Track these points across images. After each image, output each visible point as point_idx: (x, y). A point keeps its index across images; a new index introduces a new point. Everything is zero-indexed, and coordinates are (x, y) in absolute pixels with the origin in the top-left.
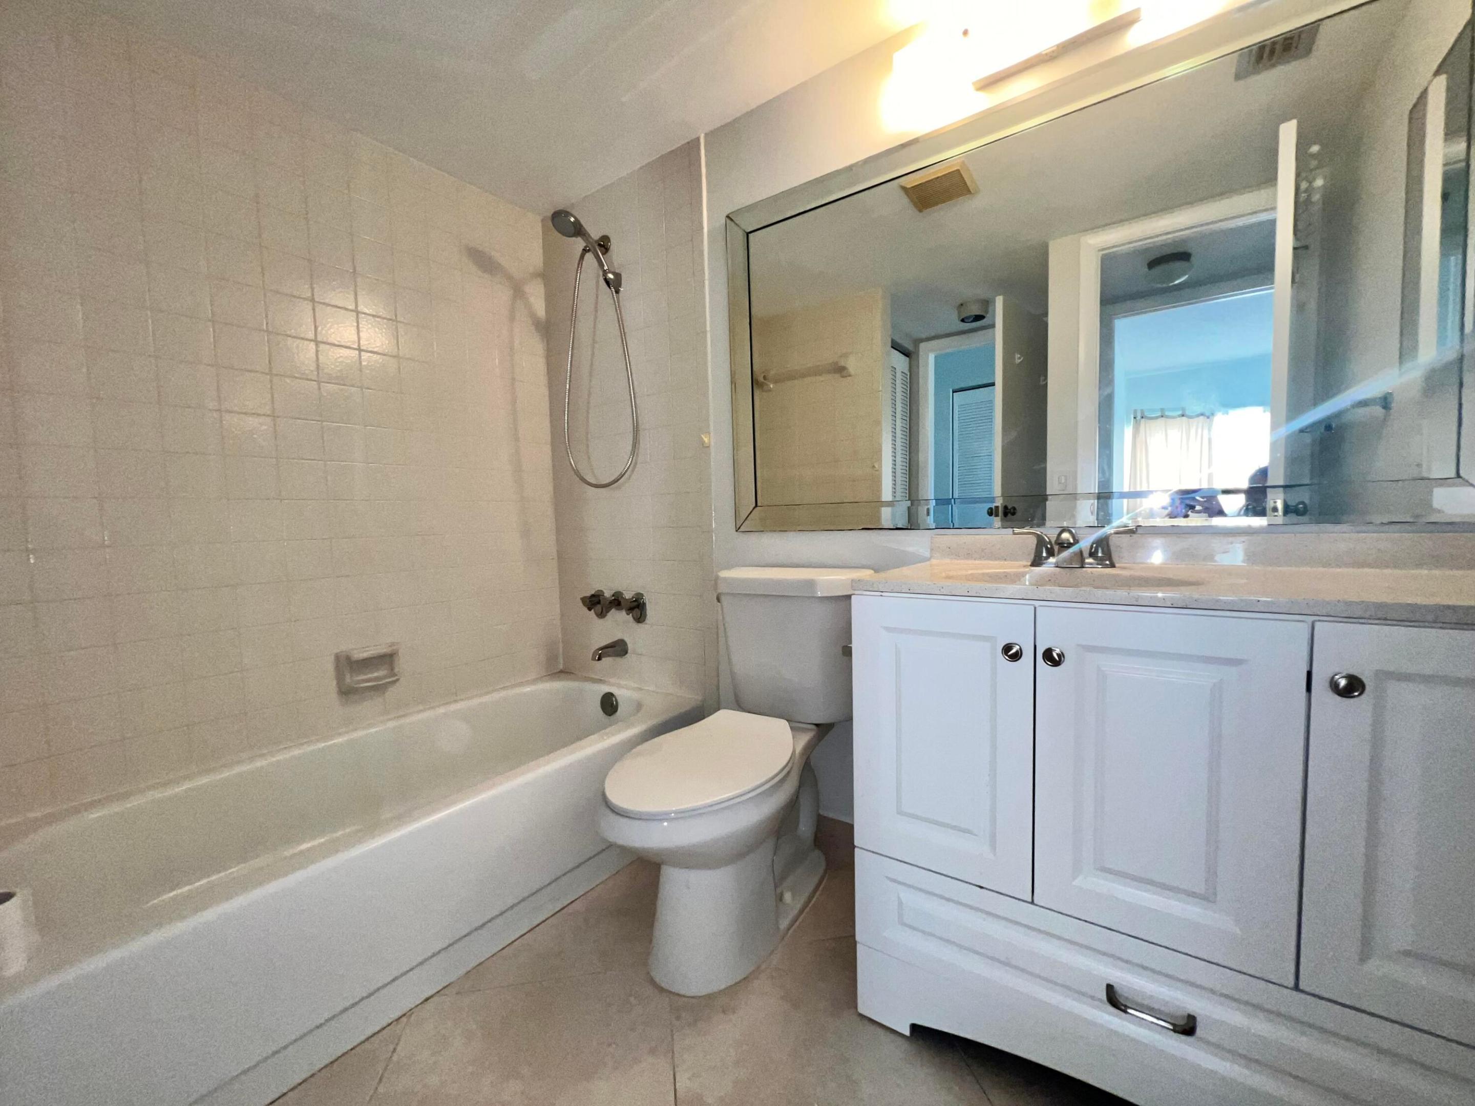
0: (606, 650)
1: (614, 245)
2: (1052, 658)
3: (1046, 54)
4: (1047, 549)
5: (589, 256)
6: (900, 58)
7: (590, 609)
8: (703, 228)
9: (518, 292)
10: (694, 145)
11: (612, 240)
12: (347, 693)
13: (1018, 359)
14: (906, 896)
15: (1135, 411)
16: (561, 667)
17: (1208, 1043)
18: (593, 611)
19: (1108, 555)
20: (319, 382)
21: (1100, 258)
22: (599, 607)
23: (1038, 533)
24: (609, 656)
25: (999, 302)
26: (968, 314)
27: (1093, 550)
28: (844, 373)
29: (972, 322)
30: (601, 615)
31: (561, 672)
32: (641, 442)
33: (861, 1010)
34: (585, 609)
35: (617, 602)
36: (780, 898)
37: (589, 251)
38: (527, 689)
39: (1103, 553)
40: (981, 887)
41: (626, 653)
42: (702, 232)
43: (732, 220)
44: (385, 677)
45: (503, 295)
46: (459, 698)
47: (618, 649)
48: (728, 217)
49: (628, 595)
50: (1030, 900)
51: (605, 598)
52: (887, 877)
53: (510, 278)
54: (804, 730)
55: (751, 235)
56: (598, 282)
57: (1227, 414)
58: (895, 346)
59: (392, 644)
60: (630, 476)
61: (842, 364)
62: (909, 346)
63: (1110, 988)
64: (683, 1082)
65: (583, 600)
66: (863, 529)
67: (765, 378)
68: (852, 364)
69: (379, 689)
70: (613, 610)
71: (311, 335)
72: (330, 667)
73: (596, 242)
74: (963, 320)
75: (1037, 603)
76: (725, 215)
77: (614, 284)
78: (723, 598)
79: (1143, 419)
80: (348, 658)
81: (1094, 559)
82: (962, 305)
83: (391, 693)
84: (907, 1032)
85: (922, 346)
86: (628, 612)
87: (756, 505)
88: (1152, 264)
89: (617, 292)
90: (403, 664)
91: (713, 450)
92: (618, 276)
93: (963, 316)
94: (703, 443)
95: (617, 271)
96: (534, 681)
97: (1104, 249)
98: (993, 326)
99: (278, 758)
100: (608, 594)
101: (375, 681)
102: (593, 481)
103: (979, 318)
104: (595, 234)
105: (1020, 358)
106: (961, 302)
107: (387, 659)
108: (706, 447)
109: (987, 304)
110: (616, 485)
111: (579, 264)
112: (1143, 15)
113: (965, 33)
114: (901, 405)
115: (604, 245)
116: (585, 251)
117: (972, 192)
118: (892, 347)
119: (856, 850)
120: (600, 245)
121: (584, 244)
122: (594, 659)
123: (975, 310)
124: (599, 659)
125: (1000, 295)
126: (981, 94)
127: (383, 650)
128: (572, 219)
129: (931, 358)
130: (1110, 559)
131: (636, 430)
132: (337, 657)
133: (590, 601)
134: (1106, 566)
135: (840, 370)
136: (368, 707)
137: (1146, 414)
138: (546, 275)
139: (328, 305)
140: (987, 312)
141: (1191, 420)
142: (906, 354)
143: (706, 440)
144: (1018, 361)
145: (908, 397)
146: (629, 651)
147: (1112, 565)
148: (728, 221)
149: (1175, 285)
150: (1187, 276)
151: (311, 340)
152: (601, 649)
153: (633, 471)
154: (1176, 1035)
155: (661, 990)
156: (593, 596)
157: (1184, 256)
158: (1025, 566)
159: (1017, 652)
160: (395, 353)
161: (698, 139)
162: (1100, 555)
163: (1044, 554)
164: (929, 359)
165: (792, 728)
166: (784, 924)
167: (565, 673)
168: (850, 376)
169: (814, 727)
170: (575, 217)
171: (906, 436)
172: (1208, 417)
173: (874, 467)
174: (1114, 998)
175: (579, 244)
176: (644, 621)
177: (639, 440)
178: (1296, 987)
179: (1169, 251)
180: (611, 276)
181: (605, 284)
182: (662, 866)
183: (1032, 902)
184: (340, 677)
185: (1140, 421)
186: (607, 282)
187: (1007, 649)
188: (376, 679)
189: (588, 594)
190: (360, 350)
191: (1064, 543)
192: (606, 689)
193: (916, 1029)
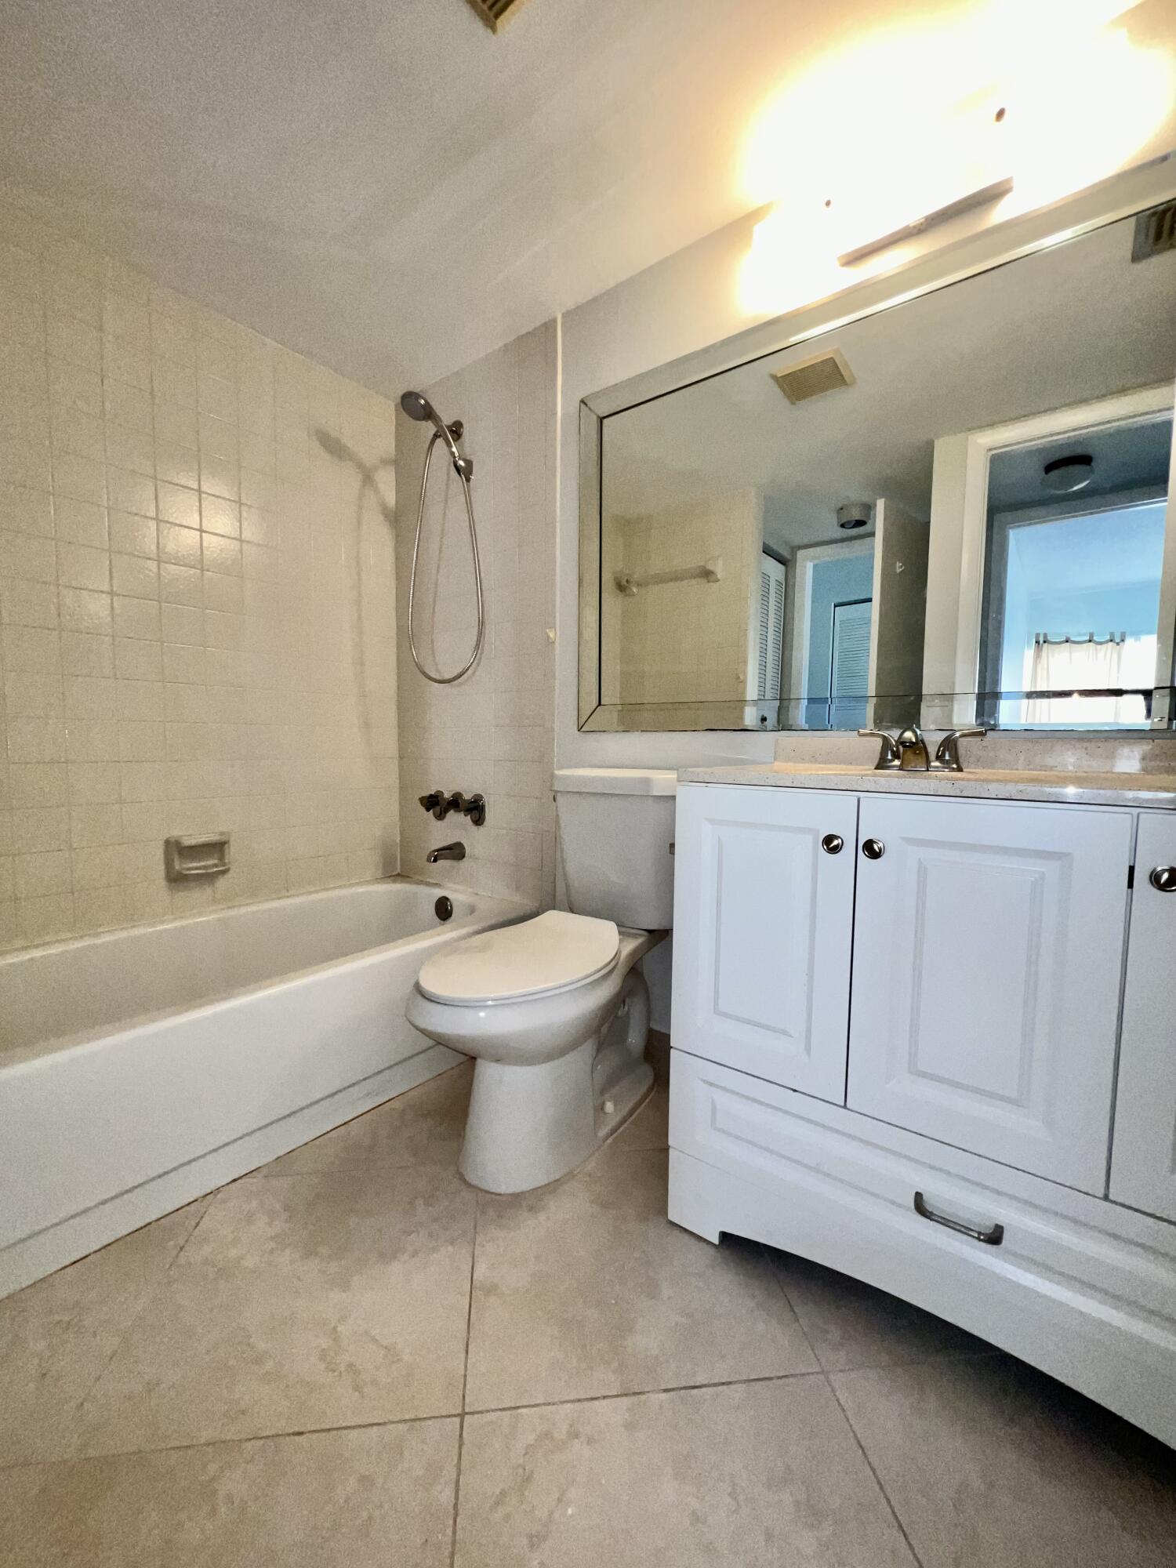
0: (443, 852)
1: (466, 431)
2: (872, 850)
3: (914, 227)
4: (892, 751)
5: (440, 442)
6: (758, 230)
7: (428, 810)
8: (556, 414)
9: (368, 479)
10: (549, 326)
11: (464, 426)
12: (176, 880)
13: (899, 568)
14: (721, 1098)
15: (1038, 635)
16: (399, 871)
17: (1015, 1254)
18: (431, 811)
19: (956, 759)
20: (159, 562)
21: (989, 458)
22: (438, 809)
23: (886, 735)
24: (446, 858)
25: (880, 504)
26: (849, 519)
27: (940, 754)
28: (712, 578)
29: (853, 527)
30: (440, 817)
31: (399, 875)
32: (486, 635)
33: (671, 1217)
34: (423, 810)
35: (456, 803)
36: (602, 1107)
37: (440, 436)
38: (361, 890)
39: (950, 756)
40: (795, 1091)
41: (464, 856)
42: (556, 417)
43: (586, 404)
44: (216, 866)
45: (354, 481)
46: (291, 893)
47: (455, 852)
48: (583, 401)
49: (467, 796)
50: (843, 1104)
51: (444, 799)
52: (702, 1080)
53: (359, 465)
54: (635, 936)
55: (605, 421)
56: (448, 470)
57: (1140, 640)
58: (768, 551)
59: (222, 834)
60: (474, 672)
61: (710, 567)
62: (786, 554)
63: (918, 1197)
64: (481, 1271)
65: (422, 800)
66: (706, 730)
67: (627, 581)
68: (719, 569)
69: (208, 878)
70: (452, 812)
71: (152, 514)
72: (160, 854)
73: (448, 427)
74: (843, 526)
75: (861, 795)
76: (580, 399)
77: (465, 471)
78: (559, 798)
79: (1046, 644)
80: (177, 843)
81: (941, 763)
82: (842, 509)
83: (222, 883)
84: (716, 1241)
85: (800, 554)
86: (466, 813)
87: (600, 704)
88: (1050, 468)
89: (468, 480)
90: (233, 852)
91: (557, 644)
92: (469, 463)
93: (844, 520)
94: (548, 637)
95: (468, 458)
96: (368, 882)
97: (990, 450)
98: (872, 534)
99: (104, 940)
100: (447, 795)
101: (204, 869)
102: (433, 675)
103: (860, 523)
104: (447, 420)
105: (901, 566)
106: (840, 505)
107: (218, 848)
108: (550, 643)
109: (869, 508)
110: (460, 680)
111: (428, 451)
112: (1015, 184)
113: (828, 203)
114: (774, 616)
115: (456, 430)
116: (436, 436)
117: (848, 381)
118: (764, 552)
119: (672, 1050)
120: (452, 431)
121: (436, 429)
122: (429, 860)
123: (856, 514)
124: (435, 861)
125: (881, 498)
126: (847, 269)
127: (213, 838)
128: (422, 402)
129: (810, 566)
130: (957, 762)
131: (482, 624)
132: (167, 842)
133: (429, 801)
134: (953, 770)
135: (707, 574)
136: (198, 895)
137: (1049, 638)
138: (399, 462)
139: (170, 483)
140: (868, 515)
141: (1099, 647)
142: (781, 560)
143: (551, 635)
144: (899, 570)
145: (783, 608)
146: (466, 855)
147: (960, 769)
148: (582, 405)
149: (1073, 492)
150: (1088, 482)
151: (152, 519)
152: (438, 850)
153: (478, 665)
154: (983, 1245)
155: (469, 1185)
156: (431, 796)
157: (1085, 460)
158: (870, 770)
159: (838, 845)
160: (236, 534)
161: (554, 321)
162: (947, 758)
163: (890, 757)
164: (807, 568)
165: (620, 933)
166: (602, 1133)
167: (401, 877)
168: (718, 580)
169: (645, 933)
170: (426, 401)
171: (779, 650)
172: (1118, 644)
173: (739, 678)
174: (920, 1205)
175: (429, 428)
176: (482, 824)
177: (485, 634)
178: (1106, 1198)
179: (1067, 453)
180: (461, 463)
181: (455, 471)
182: (479, 1061)
183: (845, 1107)
184: (169, 863)
185: (1042, 645)
186: (458, 469)
187: (828, 840)
188: (205, 867)
189: (426, 794)
190: (201, 531)
191: (906, 742)
192: (438, 893)
193: (725, 1236)
